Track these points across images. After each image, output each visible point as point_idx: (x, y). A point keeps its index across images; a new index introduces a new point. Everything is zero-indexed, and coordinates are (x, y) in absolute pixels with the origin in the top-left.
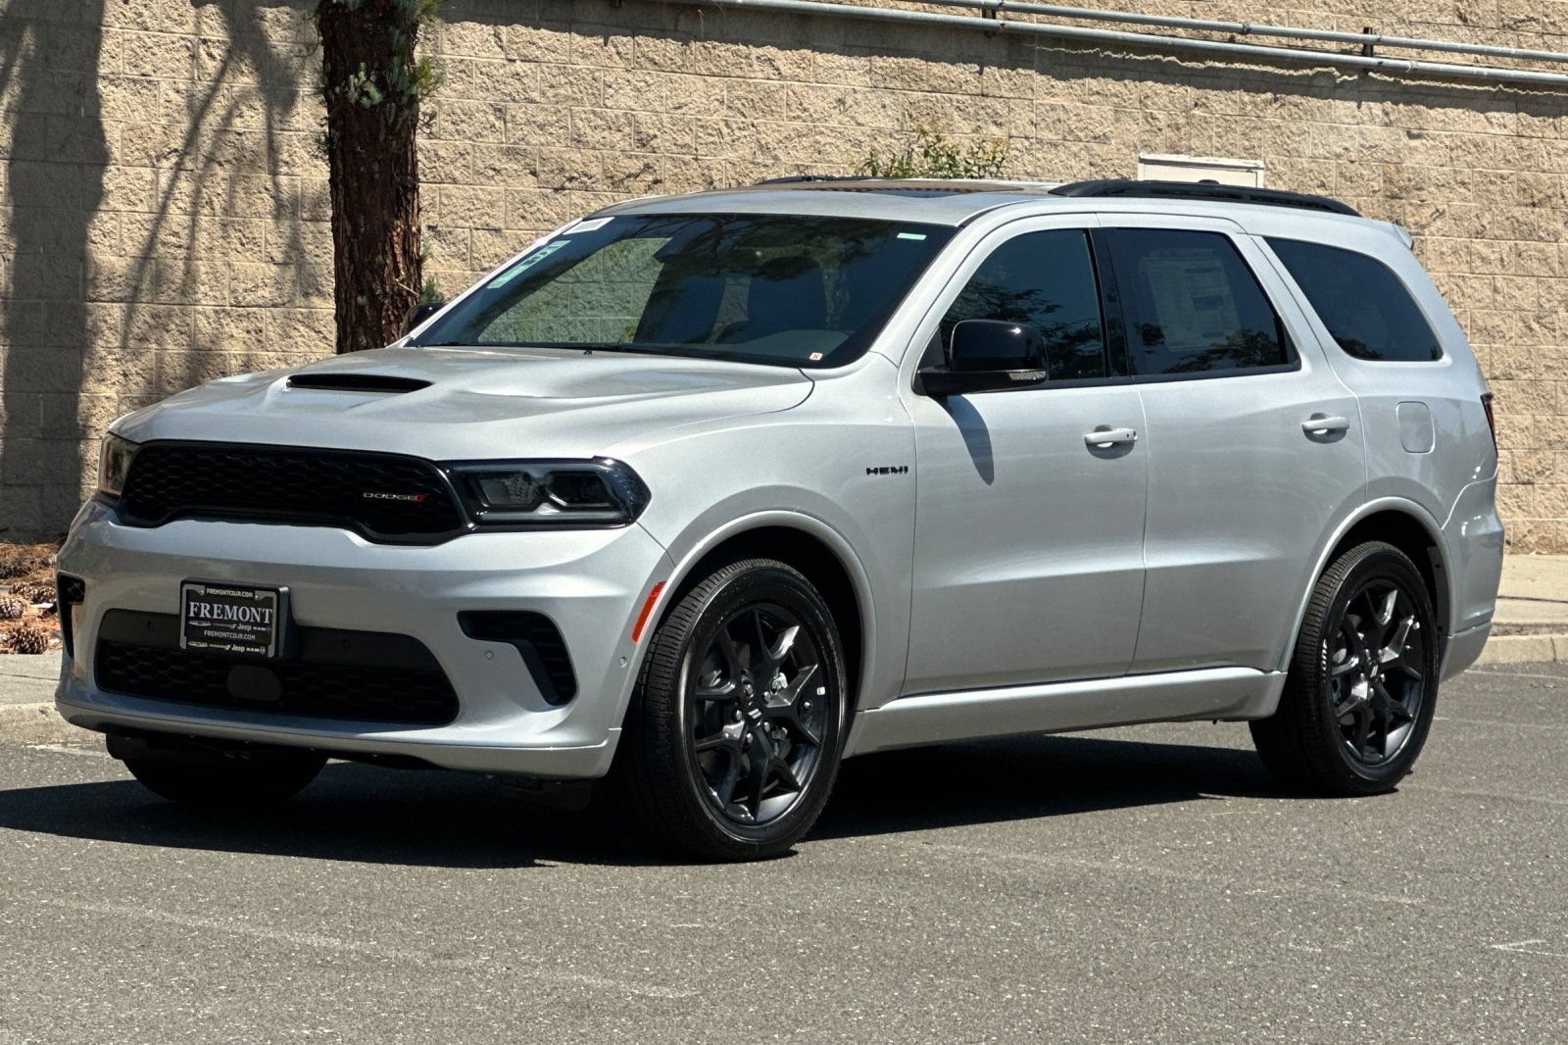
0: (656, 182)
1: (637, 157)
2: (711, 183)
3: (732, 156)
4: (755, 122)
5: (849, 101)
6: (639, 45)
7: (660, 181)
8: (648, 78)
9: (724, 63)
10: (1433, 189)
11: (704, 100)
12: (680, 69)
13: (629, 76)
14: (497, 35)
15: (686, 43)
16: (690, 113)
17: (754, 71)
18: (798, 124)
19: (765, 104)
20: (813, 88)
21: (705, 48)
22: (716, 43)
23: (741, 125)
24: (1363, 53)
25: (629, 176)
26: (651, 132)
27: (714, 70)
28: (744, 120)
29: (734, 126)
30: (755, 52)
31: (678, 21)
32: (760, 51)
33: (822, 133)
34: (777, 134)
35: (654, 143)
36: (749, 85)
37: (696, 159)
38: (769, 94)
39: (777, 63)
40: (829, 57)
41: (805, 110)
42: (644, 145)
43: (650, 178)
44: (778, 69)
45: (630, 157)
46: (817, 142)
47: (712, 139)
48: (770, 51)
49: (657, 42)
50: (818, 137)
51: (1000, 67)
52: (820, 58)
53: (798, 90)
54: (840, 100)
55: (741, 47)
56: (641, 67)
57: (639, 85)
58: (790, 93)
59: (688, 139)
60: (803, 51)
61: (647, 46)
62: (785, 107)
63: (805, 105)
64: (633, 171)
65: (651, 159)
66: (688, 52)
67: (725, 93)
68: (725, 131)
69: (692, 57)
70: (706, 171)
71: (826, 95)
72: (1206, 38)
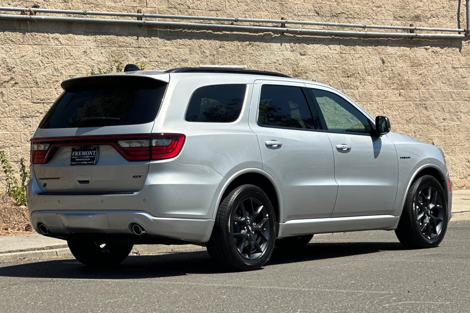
0: (16, 83)
1: (7, 75)
2: (37, 83)
3: (45, 73)
4: (53, 61)
5: (88, 52)
6: (6, 35)
7: (17, 83)
8: (10, 47)
9: (39, 40)
10: (311, 73)
11: (32, 54)
12: (22, 43)
13: (3, 46)
15: (24, 33)
16: (27, 58)
17: (51, 43)
18: (69, 61)
19: (57, 54)
20: (74, 48)
21: (32, 35)
22: (36, 33)
23: (48, 62)
24: (282, 27)
25: (5, 82)
26: (12, 66)
27: (36, 43)
28: (48, 60)
29: (45, 63)
30: (51, 36)
31: (20, 26)
32: (53, 35)
33: (78, 63)
34: (61, 65)
35: (14, 70)
36: (50, 48)
37: (31, 75)
38: (57, 50)
39: (60, 40)
40: (80, 36)
41: (72, 56)
42: (10, 71)
43: (13, 82)
44: (60, 42)
45: (5, 75)
46: (77, 67)
47: (36, 67)
48: (57, 35)
49: (13, 34)
50: (77, 65)
51: (145, 37)
52: (76, 37)
53: (68, 49)
54: (85, 52)
55: (46, 34)
56: (7, 43)
57: (7, 49)
58: (66, 50)
59: (27, 68)
60: (69, 35)
61: (9, 35)
62: (64, 55)
63: (71, 54)
64: (6, 80)
65: (13, 75)
66: (25, 37)
67: (40, 51)
68: (41, 64)
69: (27, 39)
70: (35, 79)
71: (79, 50)
72: (222, 24)
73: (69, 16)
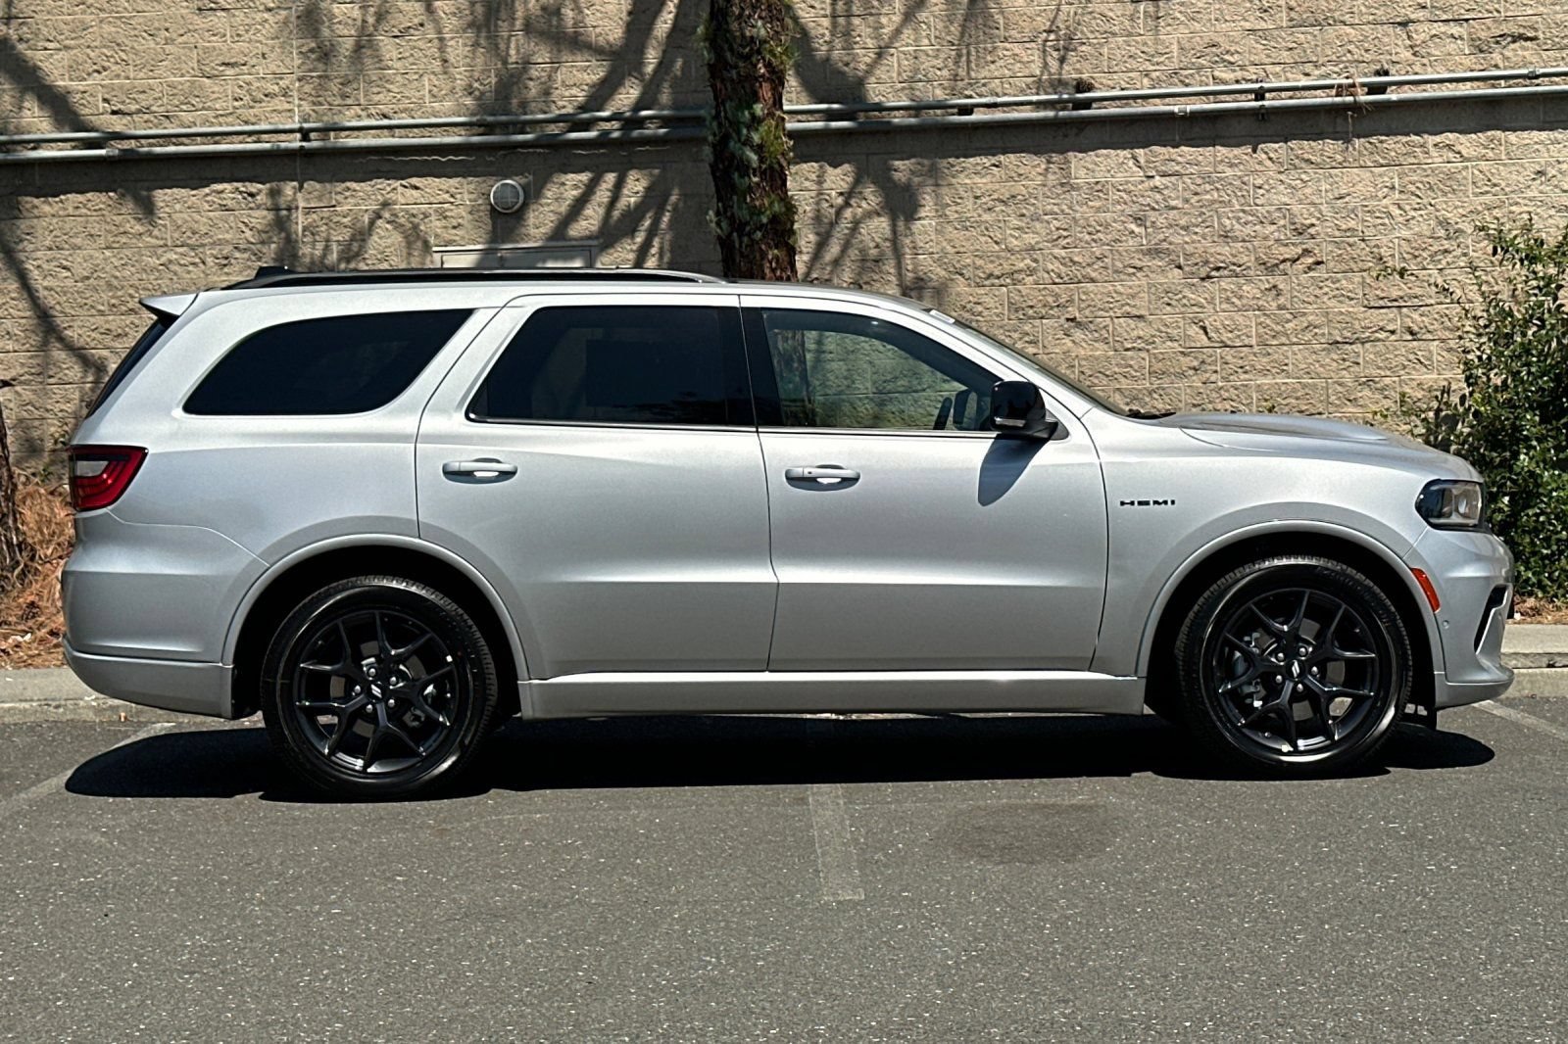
0: (1319, 263)
1: (1293, 244)
2: (1381, 259)
3: (1405, 233)
4: (1433, 202)
5: (1551, 172)
6: (1292, 149)
7: (1322, 262)
8: (1303, 176)
9: (1393, 154)
11: (1372, 189)
12: (1341, 165)
13: (1282, 177)
14: (1134, 158)
15: (1347, 141)
16: (1352, 201)
17: (1432, 157)
18: (1488, 198)
19: (1449, 183)
20: (1505, 165)
21: (1370, 143)
22: (1383, 138)
23: (1417, 206)
25: (1284, 261)
26: (1308, 222)
27: (1381, 161)
28: (1419, 201)
29: (1407, 208)
30: (1431, 140)
31: (1335, 123)
32: (1438, 139)
33: (1517, 203)
34: (1460, 210)
35: (1312, 231)
36: (1425, 170)
37: (1363, 240)
38: (1450, 176)
39: (1458, 148)
40: (1525, 134)
41: (1495, 185)
42: (1301, 234)
43: (1310, 260)
44: (1459, 153)
45: (1286, 245)
46: (1511, 212)
47: (1380, 221)
48: (1450, 137)
49: (1313, 144)
50: (1513, 208)
52: (1512, 137)
53: (1485, 169)
54: (1539, 172)
55: (1414, 138)
56: (1296, 168)
57: (1293, 183)
58: (1476, 172)
59: (1352, 224)
60: (1489, 133)
61: (1302, 149)
62: (1470, 187)
63: (1494, 181)
64: (1287, 256)
65: (1310, 244)
66: (1351, 149)
67: (1396, 180)
68: (1396, 212)
69: (1356, 153)
70: (1375, 250)
71: (1521, 170)
73: (1494, 86)
